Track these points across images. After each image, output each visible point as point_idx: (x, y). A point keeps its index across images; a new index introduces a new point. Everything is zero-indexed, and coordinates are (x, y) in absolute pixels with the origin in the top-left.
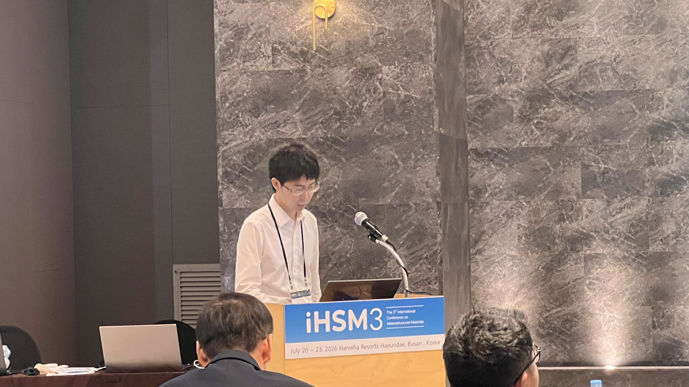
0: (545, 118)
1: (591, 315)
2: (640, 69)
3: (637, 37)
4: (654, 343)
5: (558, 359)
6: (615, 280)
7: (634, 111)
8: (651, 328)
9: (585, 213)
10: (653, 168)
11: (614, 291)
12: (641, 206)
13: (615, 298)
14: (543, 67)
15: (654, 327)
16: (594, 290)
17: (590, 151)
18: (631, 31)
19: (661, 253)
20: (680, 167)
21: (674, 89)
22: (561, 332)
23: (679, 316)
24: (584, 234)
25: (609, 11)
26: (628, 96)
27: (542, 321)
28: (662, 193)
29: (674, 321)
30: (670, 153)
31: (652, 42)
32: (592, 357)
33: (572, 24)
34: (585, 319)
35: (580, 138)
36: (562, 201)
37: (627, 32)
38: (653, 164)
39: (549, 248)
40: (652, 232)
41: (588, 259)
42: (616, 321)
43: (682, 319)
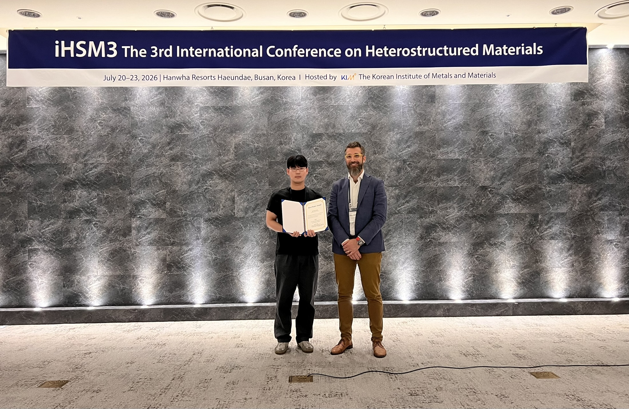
0: (9, 177)
1: (31, 281)
2: (60, 152)
3: (58, 136)
4: (64, 294)
5: (13, 304)
6: (44, 262)
7: (56, 175)
8: (62, 287)
9: (30, 227)
10: (66, 204)
11: (44, 268)
12: (59, 224)
13: (44, 272)
14: (9, 150)
15: (64, 287)
16: (33, 267)
17: (33, 195)
18: (55, 133)
19: (69, 248)
20: (79, 204)
21: (77, 164)
22: (15, 290)
23: (77, 281)
24: (28, 238)
25: (44, 123)
26: (53, 167)
27: (5, 284)
28: (70, 217)
29: (74, 284)
30: (74, 197)
31: (66, 139)
32: (31, 303)
33: (24, 128)
34: (28, 283)
35: (27, 188)
36: (17, 221)
37: (54, 133)
38: (66, 202)
39: (9, 245)
40: (65, 238)
41: (31, 251)
42: (44, 284)
43: (79, 282)
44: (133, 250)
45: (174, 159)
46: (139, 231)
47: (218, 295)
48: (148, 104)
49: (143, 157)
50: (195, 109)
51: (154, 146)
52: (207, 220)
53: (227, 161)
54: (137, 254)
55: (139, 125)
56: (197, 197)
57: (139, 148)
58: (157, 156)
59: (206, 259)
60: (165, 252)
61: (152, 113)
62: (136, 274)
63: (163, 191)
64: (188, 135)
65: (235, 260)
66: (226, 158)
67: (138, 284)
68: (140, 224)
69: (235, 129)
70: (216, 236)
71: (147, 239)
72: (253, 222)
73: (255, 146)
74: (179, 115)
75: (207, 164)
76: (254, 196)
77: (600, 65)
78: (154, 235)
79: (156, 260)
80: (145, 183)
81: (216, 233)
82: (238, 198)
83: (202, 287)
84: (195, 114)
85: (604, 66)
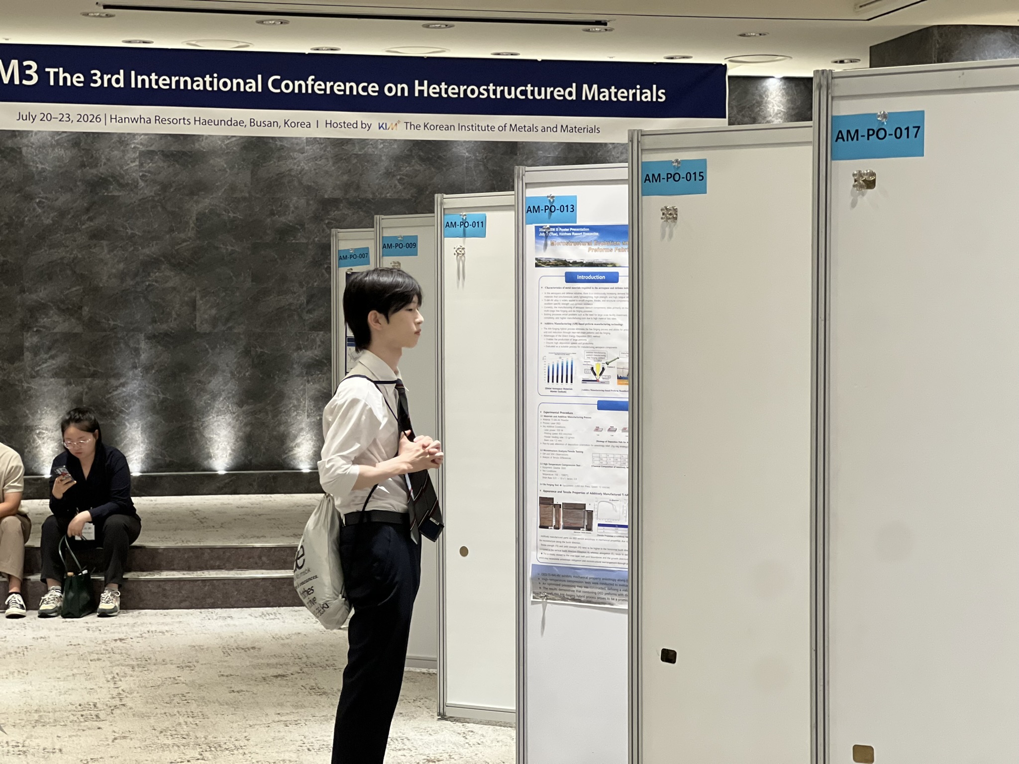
44: (25, 385)
45: (96, 235)
46: (36, 354)
47: (168, 459)
48: (52, 144)
49: (43, 231)
50: (131, 155)
51: (62, 214)
52: (151, 338)
53: (184, 241)
54: (32, 391)
55: (36, 177)
56: (134, 299)
57: (37, 216)
58: (67, 231)
59: (149, 400)
60: (80, 388)
61: (59, 159)
62: (31, 424)
63: (78, 288)
64: (119, 196)
65: (197, 402)
66: (182, 236)
67: (34, 440)
68: (38, 342)
69: (199, 188)
70: (166, 363)
71: (50, 366)
72: (226, 340)
73: (229, 217)
74: (105, 164)
75: (151, 245)
76: (228, 299)
77: (766, 103)
78: (61, 360)
79: (65, 401)
80: (47, 274)
81: (166, 358)
82: (201, 302)
83: (142, 445)
84: (132, 162)
85: (770, 106)
